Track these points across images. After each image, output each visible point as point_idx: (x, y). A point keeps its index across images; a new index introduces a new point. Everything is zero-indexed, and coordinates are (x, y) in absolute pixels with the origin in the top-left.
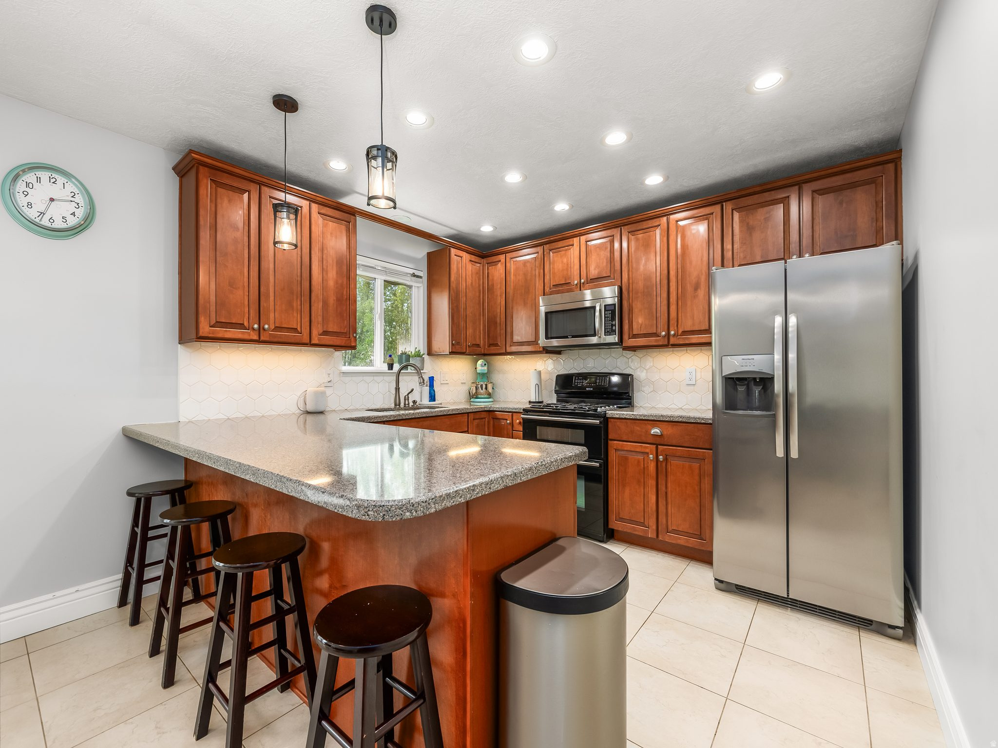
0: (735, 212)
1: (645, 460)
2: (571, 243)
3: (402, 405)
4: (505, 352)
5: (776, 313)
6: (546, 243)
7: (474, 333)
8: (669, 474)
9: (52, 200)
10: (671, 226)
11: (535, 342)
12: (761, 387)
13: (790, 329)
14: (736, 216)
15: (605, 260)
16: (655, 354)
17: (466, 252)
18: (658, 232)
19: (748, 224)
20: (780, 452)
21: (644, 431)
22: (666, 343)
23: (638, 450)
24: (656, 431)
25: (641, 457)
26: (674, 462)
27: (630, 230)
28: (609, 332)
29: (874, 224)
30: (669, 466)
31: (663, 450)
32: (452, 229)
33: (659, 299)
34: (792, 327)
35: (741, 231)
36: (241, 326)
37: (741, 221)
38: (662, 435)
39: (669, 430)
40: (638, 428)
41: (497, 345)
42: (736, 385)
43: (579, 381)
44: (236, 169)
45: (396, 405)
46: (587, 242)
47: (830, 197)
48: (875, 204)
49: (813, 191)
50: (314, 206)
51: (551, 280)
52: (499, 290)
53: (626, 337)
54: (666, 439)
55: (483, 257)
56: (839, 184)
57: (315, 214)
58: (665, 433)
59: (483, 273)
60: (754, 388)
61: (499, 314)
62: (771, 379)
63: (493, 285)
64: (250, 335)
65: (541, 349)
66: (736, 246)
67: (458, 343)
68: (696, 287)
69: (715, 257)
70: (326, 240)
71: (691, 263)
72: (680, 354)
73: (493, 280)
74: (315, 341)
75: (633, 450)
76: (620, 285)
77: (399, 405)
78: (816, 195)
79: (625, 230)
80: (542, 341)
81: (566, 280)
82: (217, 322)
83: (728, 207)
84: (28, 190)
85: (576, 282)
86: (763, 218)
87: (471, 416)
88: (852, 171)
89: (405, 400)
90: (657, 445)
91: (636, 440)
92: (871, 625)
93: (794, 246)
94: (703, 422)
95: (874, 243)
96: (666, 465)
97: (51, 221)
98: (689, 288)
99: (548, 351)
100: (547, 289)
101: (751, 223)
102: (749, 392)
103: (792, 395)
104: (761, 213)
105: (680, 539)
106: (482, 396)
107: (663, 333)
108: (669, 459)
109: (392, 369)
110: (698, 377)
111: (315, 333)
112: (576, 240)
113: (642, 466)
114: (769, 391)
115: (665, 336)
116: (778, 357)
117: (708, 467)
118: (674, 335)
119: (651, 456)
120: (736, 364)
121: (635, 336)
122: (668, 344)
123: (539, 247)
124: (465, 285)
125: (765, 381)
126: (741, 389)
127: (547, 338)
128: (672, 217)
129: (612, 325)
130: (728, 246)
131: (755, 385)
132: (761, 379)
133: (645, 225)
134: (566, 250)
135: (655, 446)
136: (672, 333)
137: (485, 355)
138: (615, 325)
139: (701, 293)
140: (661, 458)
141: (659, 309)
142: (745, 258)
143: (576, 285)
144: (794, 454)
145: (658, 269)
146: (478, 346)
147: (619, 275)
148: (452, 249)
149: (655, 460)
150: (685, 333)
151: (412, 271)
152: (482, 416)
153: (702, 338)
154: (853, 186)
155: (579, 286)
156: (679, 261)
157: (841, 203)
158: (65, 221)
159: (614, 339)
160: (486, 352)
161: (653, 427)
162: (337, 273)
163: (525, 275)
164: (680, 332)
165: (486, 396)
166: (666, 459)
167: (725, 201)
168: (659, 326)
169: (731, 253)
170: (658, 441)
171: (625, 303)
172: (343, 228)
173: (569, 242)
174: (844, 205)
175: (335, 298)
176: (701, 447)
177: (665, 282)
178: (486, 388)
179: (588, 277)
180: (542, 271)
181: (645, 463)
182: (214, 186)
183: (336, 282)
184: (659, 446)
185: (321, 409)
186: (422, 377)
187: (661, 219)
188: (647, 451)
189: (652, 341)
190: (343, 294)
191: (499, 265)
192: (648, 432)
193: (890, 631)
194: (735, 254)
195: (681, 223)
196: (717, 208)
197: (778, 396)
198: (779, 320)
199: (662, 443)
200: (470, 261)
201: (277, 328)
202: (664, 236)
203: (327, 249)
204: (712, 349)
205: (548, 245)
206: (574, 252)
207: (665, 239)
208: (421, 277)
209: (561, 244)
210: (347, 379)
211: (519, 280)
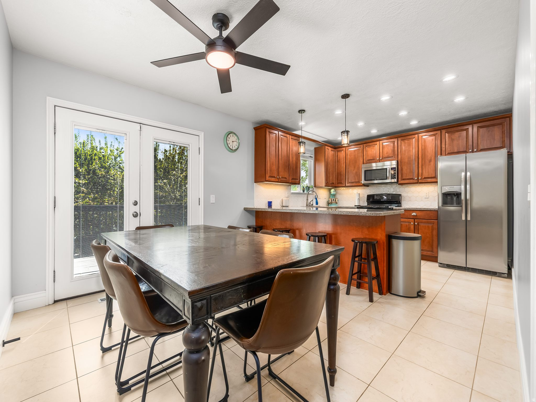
0: (446, 134)
1: (409, 225)
2: (376, 144)
4: (345, 185)
5: (462, 171)
6: (364, 144)
7: (333, 179)
8: (419, 229)
9: (233, 142)
10: (419, 138)
11: (359, 182)
12: (457, 197)
13: (467, 177)
14: (447, 134)
15: (391, 150)
16: (411, 186)
17: (330, 147)
18: (414, 139)
19: (452, 138)
20: (464, 218)
21: (409, 214)
22: (417, 182)
23: (407, 221)
24: (414, 214)
25: (408, 224)
26: (422, 225)
27: (402, 139)
28: (393, 177)
29: (502, 139)
30: (419, 227)
31: (417, 221)
32: (326, 139)
33: (414, 165)
34: (468, 176)
35: (449, 141)
36: (274, 177)
37: (449, 137)
38: (416, 215)
39: (419, 214)
40: (406, 213)
41: (341, 183)
42: (447, 196)
43: (377, 197)
45: (307, 205)
46: (382, 143)
47: (485, 129)
48: (502, 132)
49: (478, 127)
50: (290, 136)
51: (367, 157)
52: (343, 161)
53: (400, 180)
54: (418, 217)
55: (335, 148)
56: (488, 124)
57: (290, 139)
58: (418, 214)
59: (335, 155)
60: (454, 197)
61: (342, 171)
62: (460, 194)
63: (340, 159)
64: (276, 180)
65: (362, 185)
66: (446, 146)
67: (327, 183)
68: (430, 161)
69: (438, 150)
70: (293, 147)
71: (428, 152)
72: (422, 186)
73: (340, 158)
75: (404, 221)
76: (397, 160)
78: (479, 128)
79: (399, 139)
80: (363, 182)
81: (373, 158)
82: (270, 175)
83: (443, 131)
84: (229, 139)
85: (378, 159)
86: (458, 136)
88: (493, 120)
89: (309, 204)
90: (414, 219)
91: (406, 218)
92: (496, 274)
93: (470, 146)
94: (433, 210)
95: (502, 146)
96: (418, 226)
97: (232, 148)
98: (427, 161)
99: (364, 185)
100: (365, 161)
101: (453, 138)
102: (452, 199)
103: (468, 200)
104: (457, 134)
105: (424, 253)
107: (416, 178)
108: (420, 224)
109: (304, 192)
110: (430, 195)
112: (378, 143)
113: (408, 227)
114: (460, 198)
115: (417, 179)
116: (463, 187)
117: (435, 226)
118: (421, 179)
119: (412, 223)
120: (447, 189)
121: (403, 179)
122: (418, 182)
123: (361, 145)
124: (330, 159)
125: (458, 195)
126: (449, 197)
127: (365, 180)
128: (420, 134)
129: (394, 175)
130: (443, 146)
131: (454, 196)
132: (457, 194)
133: (408, 137)
134: (374, 146)
135: (413, 219)
136: (420, 178)
137: (336, 187)
138: (396, 175)
139: (432, 163)
140: (416, 223)
141: (414, 169)
142: (450, 150)
143: (378, 160)
144: (469, 218)
145: (414, 154)
146: (333, 183)
147: (397, 156)
148: (326, 146)
149: (414, 224)
150: (425, 178)
151: (310, 155)
153: (433, 180)
154: (493, 125)
155: (379, 160)
156: (423, 151)
157: (489, 131)
158: (235, 147)
159: (395, 180)
160: (336, 186)
161: (413, 212)
162: (296, 159)
163: (355, 156)
164: (423, 178)
165: (335, 203)
166: (418, 224)
167: (442, 129)
168: (414, 175)
169: (444, 148)
170: (415, 217)
171: (399, 167)
172: (297, 142)
173: (375, 143)
174: (490, 132)
176: (432, 219)
177: (417, 159)
178: (335, 201)
179: (383, 157)
180: (362, 154)
181: (409, 226)
182: (269, 133)
183: (295, 161)
184: (415, 220)
185: (287, 205)
187: (415, 135)
188: (410, 221)
189: (411, 181)
191: (343, 151)
192: (410, 215)
193: (503, 275)
194: (446, 149)
195: (423, 137)
196: (439, 132)
197: (463, 200)
198: (463, 174)
199: (416, 218)
200: (331, 150)
201: (282, 178)
202: (417, 142)
203: (293, 150)
204: (438, 184)
205: (365, 144)
206: (377, 147)
207: (417, 143)
208: (312, 157)
209: (371, 144)
211: (352, 158)
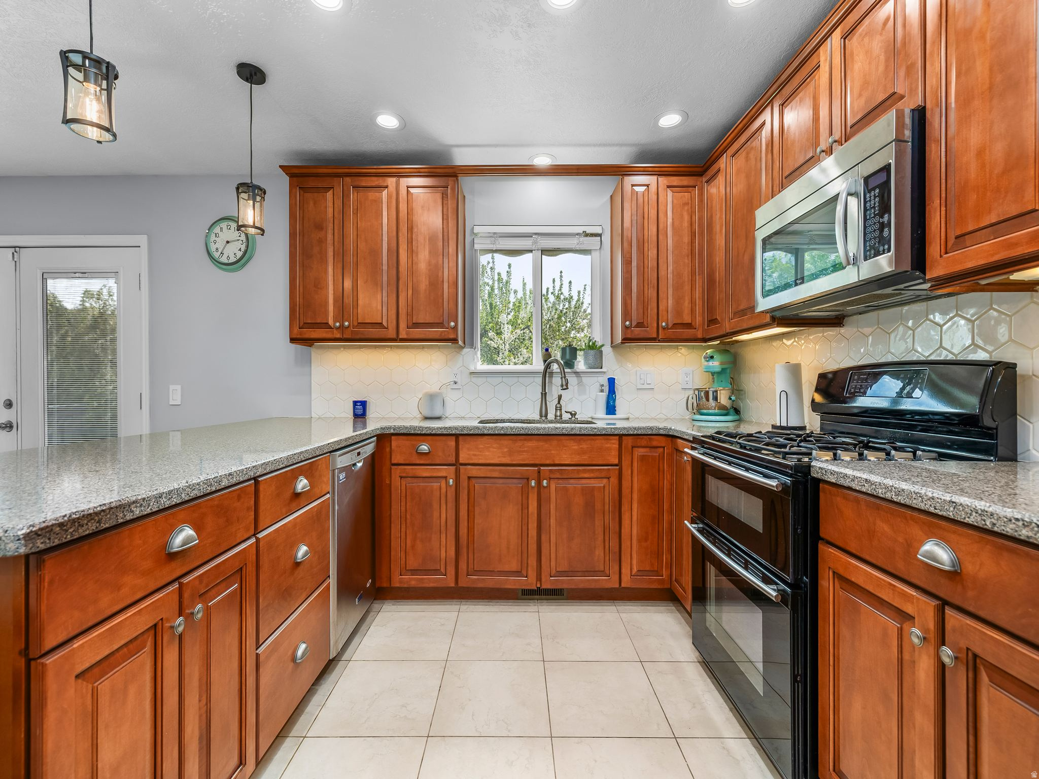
2: (816, 65)
3: (551, 416)
4: (724, 332)
6: (776, 93)
9: (228, 242)
17: (658, 175)
21: (900, 539)
24: (936, 551)
28: (874, 246)
36: (324, 325)
38: (956, 573)
41: (716, 321)
44: (321, 169)
45: (541, 416)
46: (845, 38)
50: (403, 179)
51: (783, 166)
53: (934, 249)
55: (701, 174)
57: (403, 190)
64: (333, 334)
67: (639, 325)
70: (416, 216)
74: (403, 335)
77: (546, 416)
81: (806, 154)
82: (304, 323)
84: (216, 239)
85: (823, 149)
87: (628, 442)
89: (556, 410)
90: (941, 602)
97: (228, 258)
100: (777, 190)
106: (711, 411)
111: (403, 325)
112: (824, 50)
123: (766, 110)
124: (655, 230)
129: (882, 226)
134: (807, 85)
135: (933, 602)
137: (705, 340)
143: (823, 154)
147: (920, 74)
151: (580, 230)
152: (655, 443)
158: (235, 256)
160: (705, 336)
161: (928, 536)
162: (430, 252)
165: (716, 411)
170: (946, 590)
172: (438, 196)
173: (813, 62)
175: (428, 283)
179: (847, 122)
180: (770, 156)
182: (302, 192)
183: (429, 263)
185: (438, 414)
186: (565, 377)
190: (438, 276)
191: (717, 178)
199: (957, 601)
200: (668, 187)
201: (361, 324)
203: (417, 226)
206: (820, 80)
209: (798, 79)
210: (479, 380)
